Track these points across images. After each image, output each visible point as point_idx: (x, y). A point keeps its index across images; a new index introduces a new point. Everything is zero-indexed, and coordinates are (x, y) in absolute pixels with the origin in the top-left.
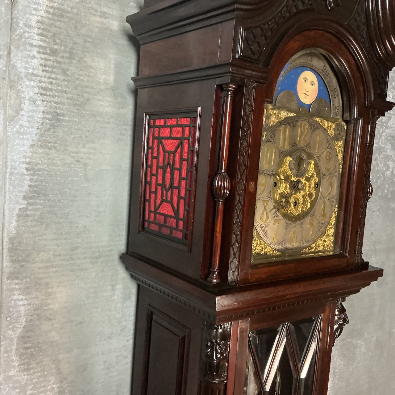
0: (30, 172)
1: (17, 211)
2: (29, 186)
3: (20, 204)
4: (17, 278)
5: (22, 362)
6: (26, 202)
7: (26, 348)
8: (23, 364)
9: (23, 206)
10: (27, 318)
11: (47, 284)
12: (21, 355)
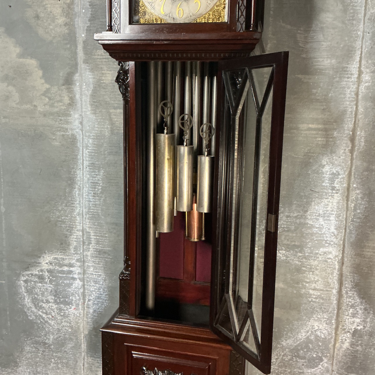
0: (91, 7)
1: (86, 28)
2: (91, 14)
3: (87, 24)
4: (87, 63)
5: (92, 109)
6: (90, 23)
7: (94, 102)
8: (93, 110)
9: (88, 25)
10: (93, 86)
11: (101, 68)
12: (91, 105)
